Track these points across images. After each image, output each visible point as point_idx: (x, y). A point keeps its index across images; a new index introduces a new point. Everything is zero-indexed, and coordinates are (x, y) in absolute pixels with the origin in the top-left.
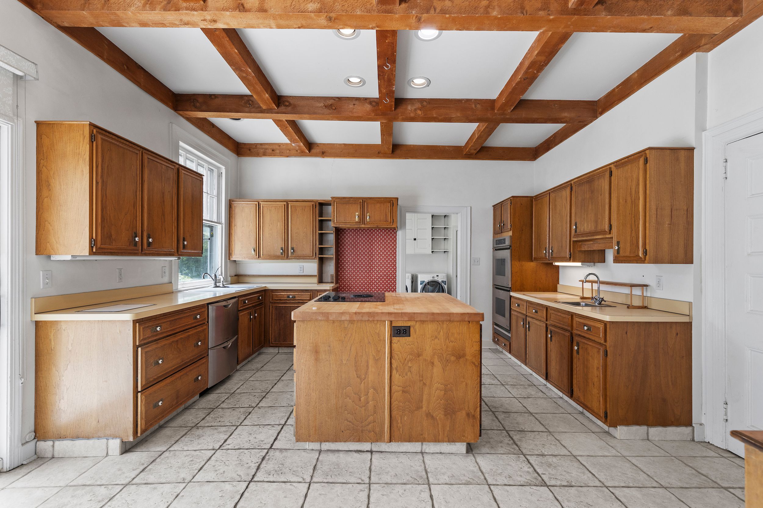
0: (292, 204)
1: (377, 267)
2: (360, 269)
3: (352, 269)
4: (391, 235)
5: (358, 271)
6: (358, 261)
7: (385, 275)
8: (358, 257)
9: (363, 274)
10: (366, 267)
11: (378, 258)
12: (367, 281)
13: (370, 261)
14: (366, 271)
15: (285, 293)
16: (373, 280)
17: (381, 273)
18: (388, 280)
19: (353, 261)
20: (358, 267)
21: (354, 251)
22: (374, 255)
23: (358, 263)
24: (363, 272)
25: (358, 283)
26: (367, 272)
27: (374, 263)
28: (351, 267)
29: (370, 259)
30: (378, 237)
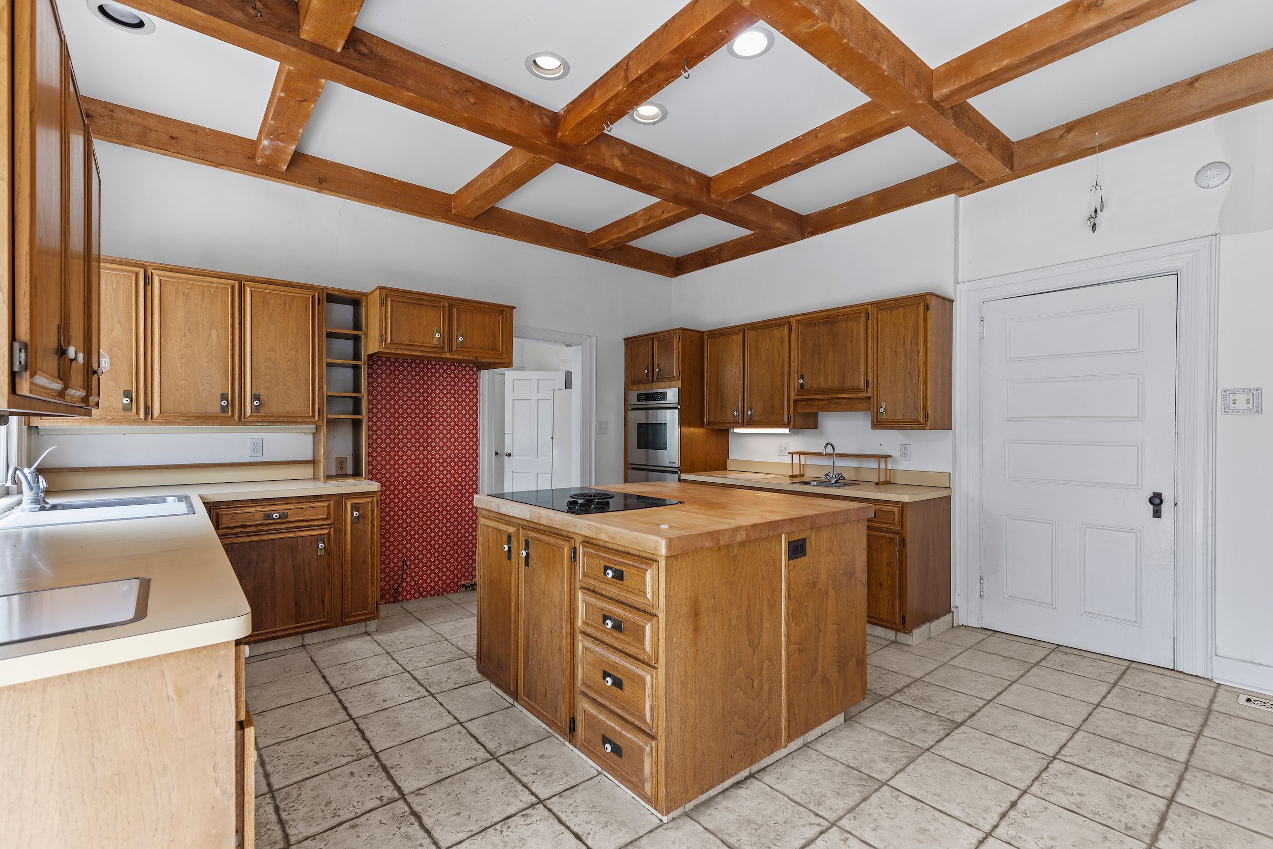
0: (253, 287)
1: (441, 440)
2: (405, 445)
3: (388, 445)
4: (467, 376)
5: (401, 449)
6: (401, 428)
7: (456, 456)
8: (401, 419)
9: (411, 455)
10: (417, 440)
11: (443, 422)
12: (420, 468)
13: (425, 428)
14: (417, 449)
15: (258, 509)
16: (433, 465)
17: (449, 452)
18: (462, 465)
19: (388, 428)
20: (401, 441)
21: (392, 406)
22: (433, 416)
23: (401, 432)
24: (411, 451)
25: (401, 475)
26: (419, 450)
27: (433, 432)
28: (383, 441)
29: (425, 424)
30: (441, 379)
